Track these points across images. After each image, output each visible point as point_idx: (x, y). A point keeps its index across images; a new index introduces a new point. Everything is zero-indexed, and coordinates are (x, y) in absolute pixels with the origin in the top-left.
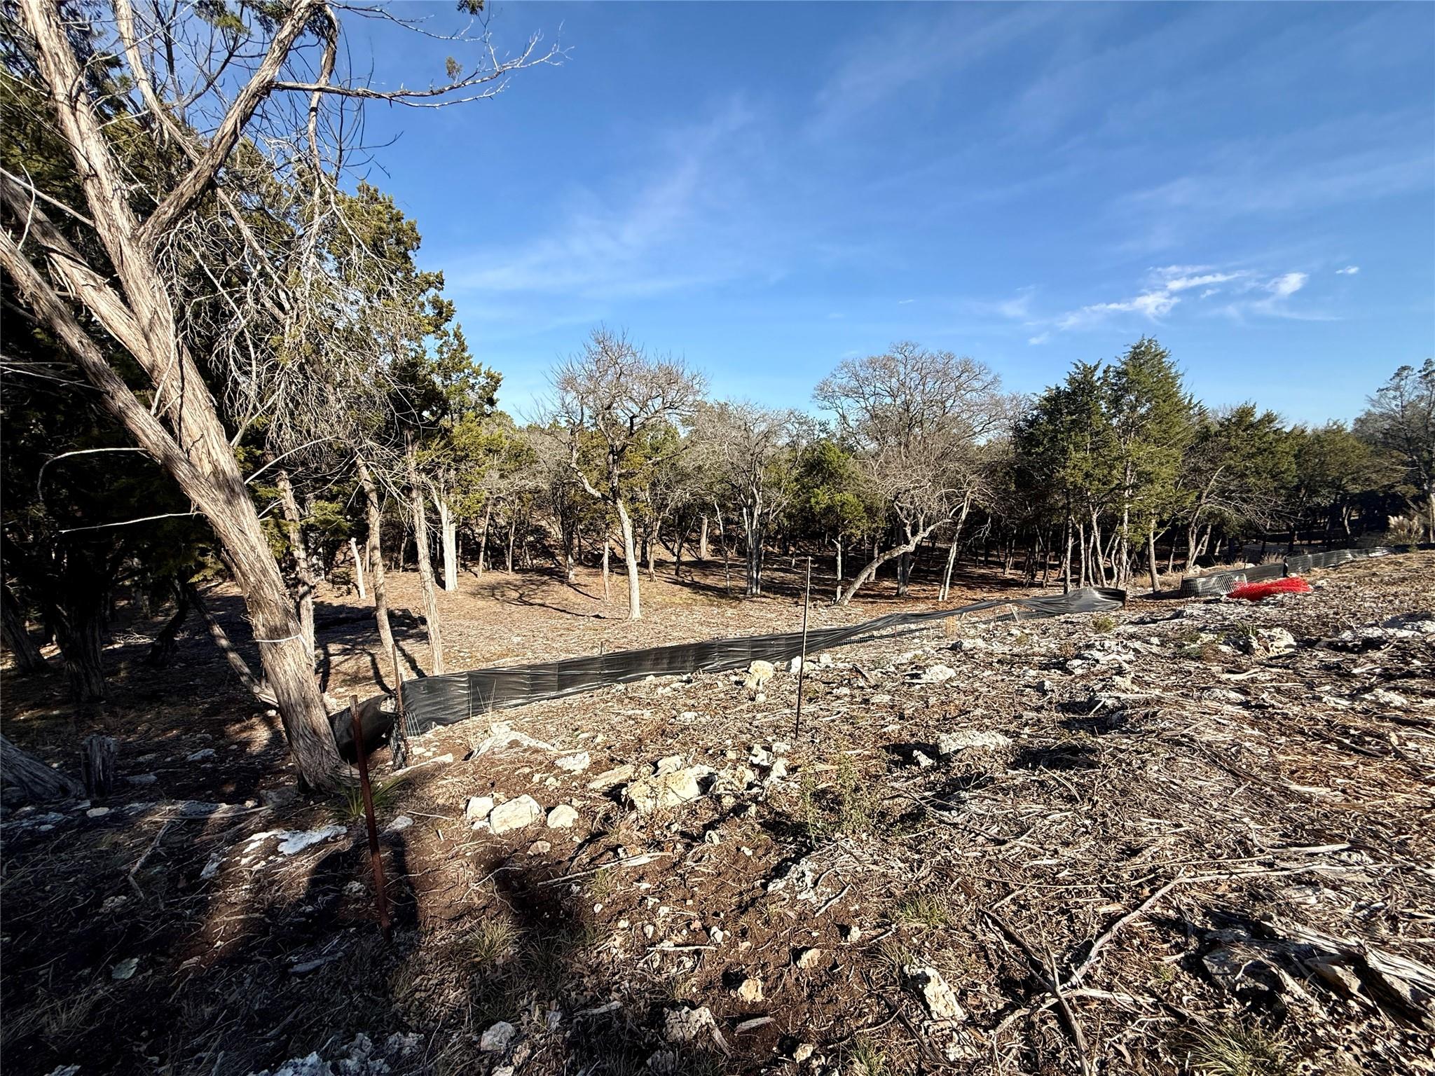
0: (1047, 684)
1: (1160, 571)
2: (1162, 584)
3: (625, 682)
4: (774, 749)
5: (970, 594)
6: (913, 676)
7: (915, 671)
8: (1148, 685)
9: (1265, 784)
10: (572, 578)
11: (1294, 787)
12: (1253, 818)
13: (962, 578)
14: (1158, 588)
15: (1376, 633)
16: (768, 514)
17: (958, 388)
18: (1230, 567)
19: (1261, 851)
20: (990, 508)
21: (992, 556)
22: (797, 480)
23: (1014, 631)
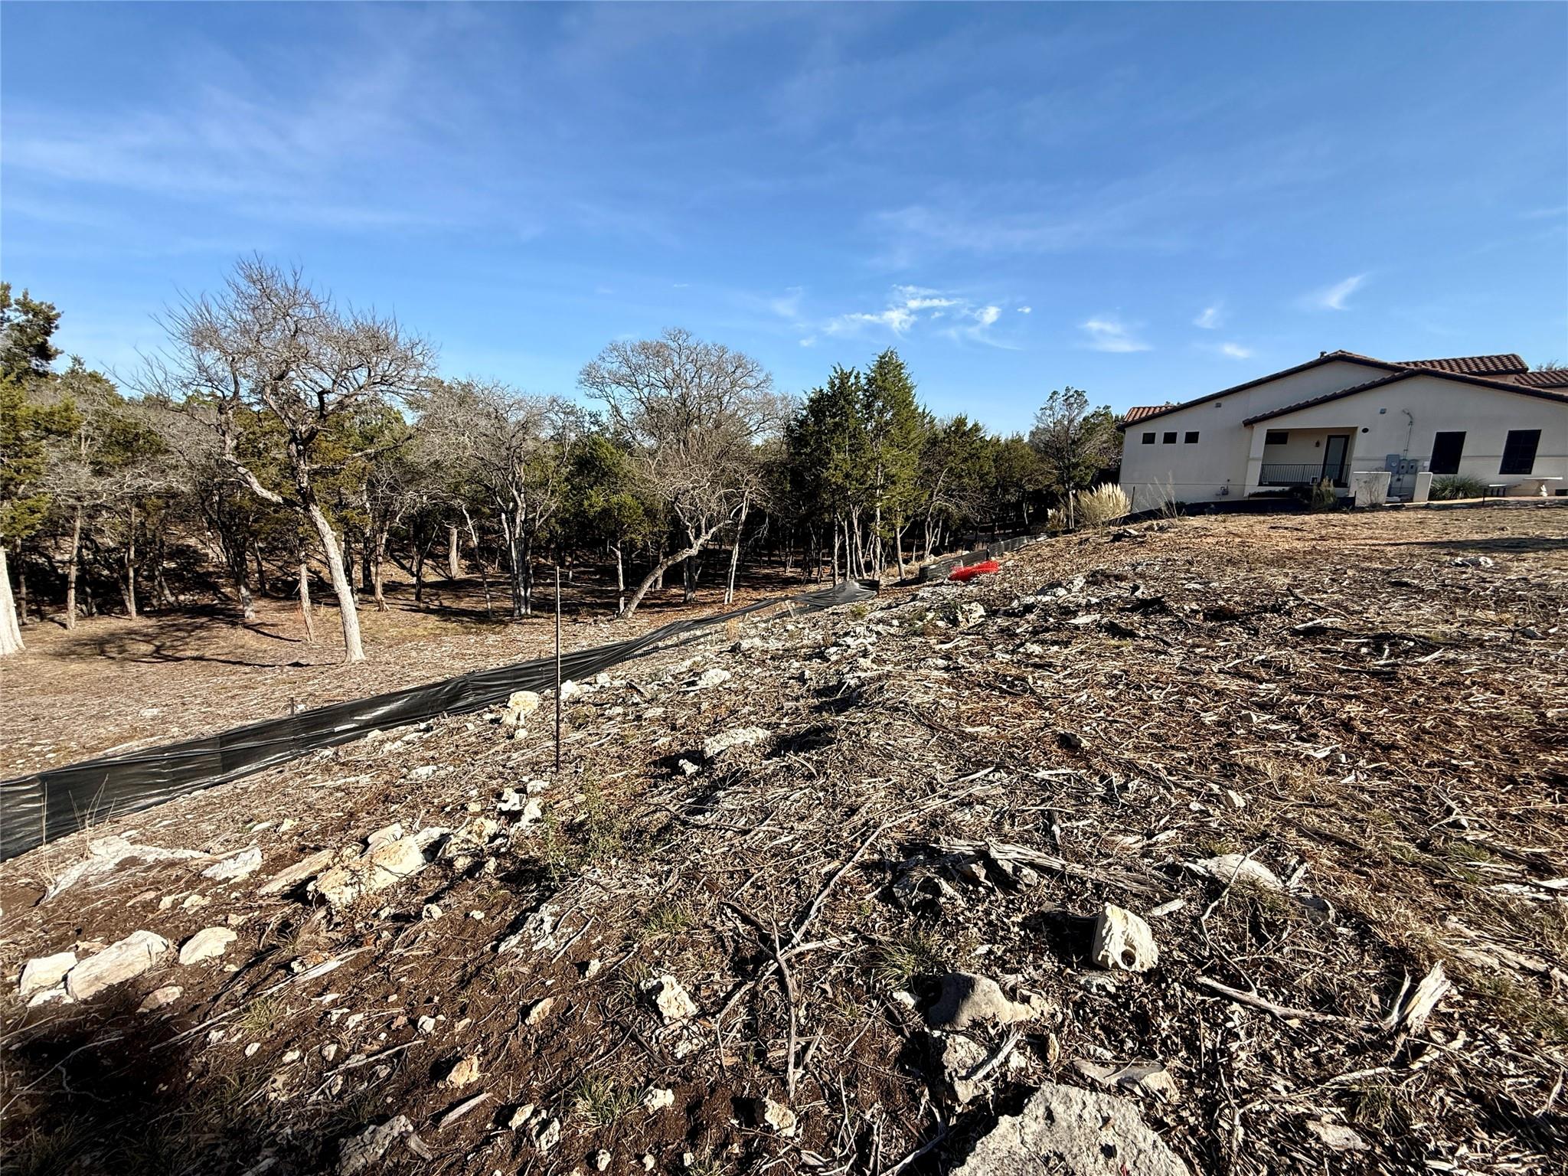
0: (807, 674)
1: (906, 562)
2: (908, 572)
3: (332, 744)
4: (529, 790)
5: (755, 595)
6: (689, 684)
7: (692, 679)
8: (885, 662)
9: (950, 732)
10: (250, 615)
11: (969, 729)
12: (940, 761)
13: (747, 580)
14: (904, 576)
15: (1030, 600)
16: (534, 519)
17: (733, 384)
18: (953, 555)
19: (942, 786)
20: (769, 508)
21: (775, 555)
22: (567, 480)
23: (790, 627)
